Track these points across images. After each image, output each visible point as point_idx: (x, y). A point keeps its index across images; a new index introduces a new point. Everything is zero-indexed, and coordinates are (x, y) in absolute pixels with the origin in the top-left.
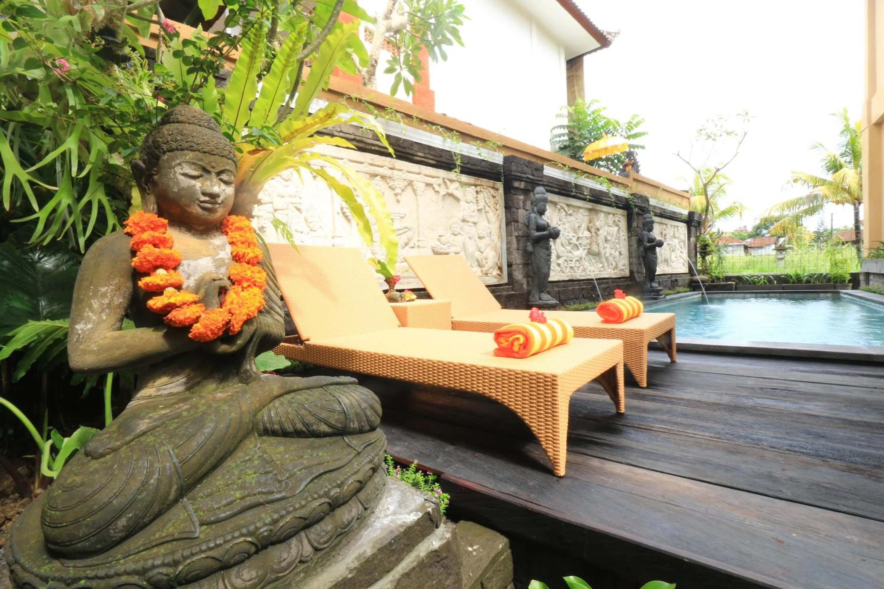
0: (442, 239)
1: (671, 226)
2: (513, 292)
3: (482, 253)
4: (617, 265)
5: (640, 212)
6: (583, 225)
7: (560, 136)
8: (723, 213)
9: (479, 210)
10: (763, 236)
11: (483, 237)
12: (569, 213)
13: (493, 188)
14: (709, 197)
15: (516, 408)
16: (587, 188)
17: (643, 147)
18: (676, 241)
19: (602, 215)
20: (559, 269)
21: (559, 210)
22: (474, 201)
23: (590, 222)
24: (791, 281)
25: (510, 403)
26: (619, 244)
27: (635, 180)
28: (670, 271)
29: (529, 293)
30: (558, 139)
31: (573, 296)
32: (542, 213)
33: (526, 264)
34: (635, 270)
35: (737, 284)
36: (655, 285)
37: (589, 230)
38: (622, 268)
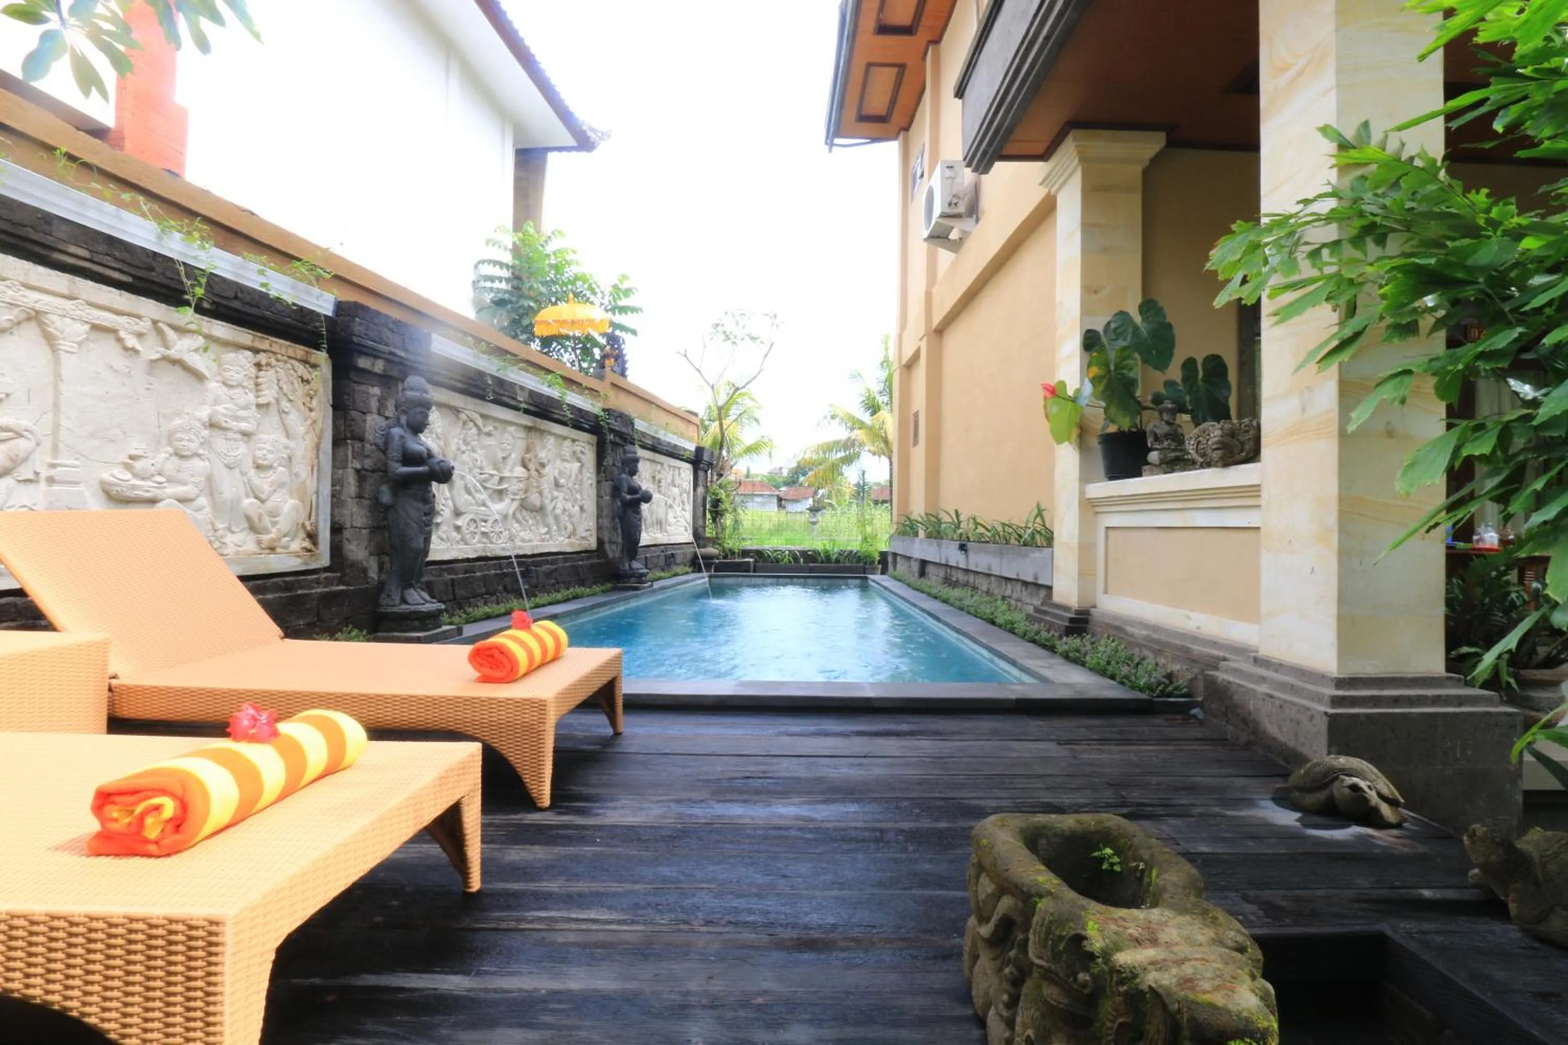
0: (138, 465)
1: (669, 466)
2: (342, 587)
3: (262, 501)
4: (575, 530)
5: (618, 440)
6: (513, 456)
7: (492, 279)
8: (750, 450)
9: (259, 406)
10: (801, 484)
11: (270, 467)
12: (486, 430)
13: (305, 362)
14: (725, 427)
15: (103, 1020)
16: (522, 388)
17: (634, 332)
18: (676, 491)
19: (551, 440)
20: (459, 537)
21: (464, 423)
22: (252, 386)
23: (528, 450)
24: (820, 560)
25: (87, 1009)
26: (581, 492)
27: (614, 386)
28: (665, 540)
29: (381, 587)
30: (488, 284)
31: (483, 590)
32: (417, 428)
33: (377, 529)
34: (606, 539)
35: (756, 562)
36: (636, 565)
37: (525, 466)
38: (585, 534)
